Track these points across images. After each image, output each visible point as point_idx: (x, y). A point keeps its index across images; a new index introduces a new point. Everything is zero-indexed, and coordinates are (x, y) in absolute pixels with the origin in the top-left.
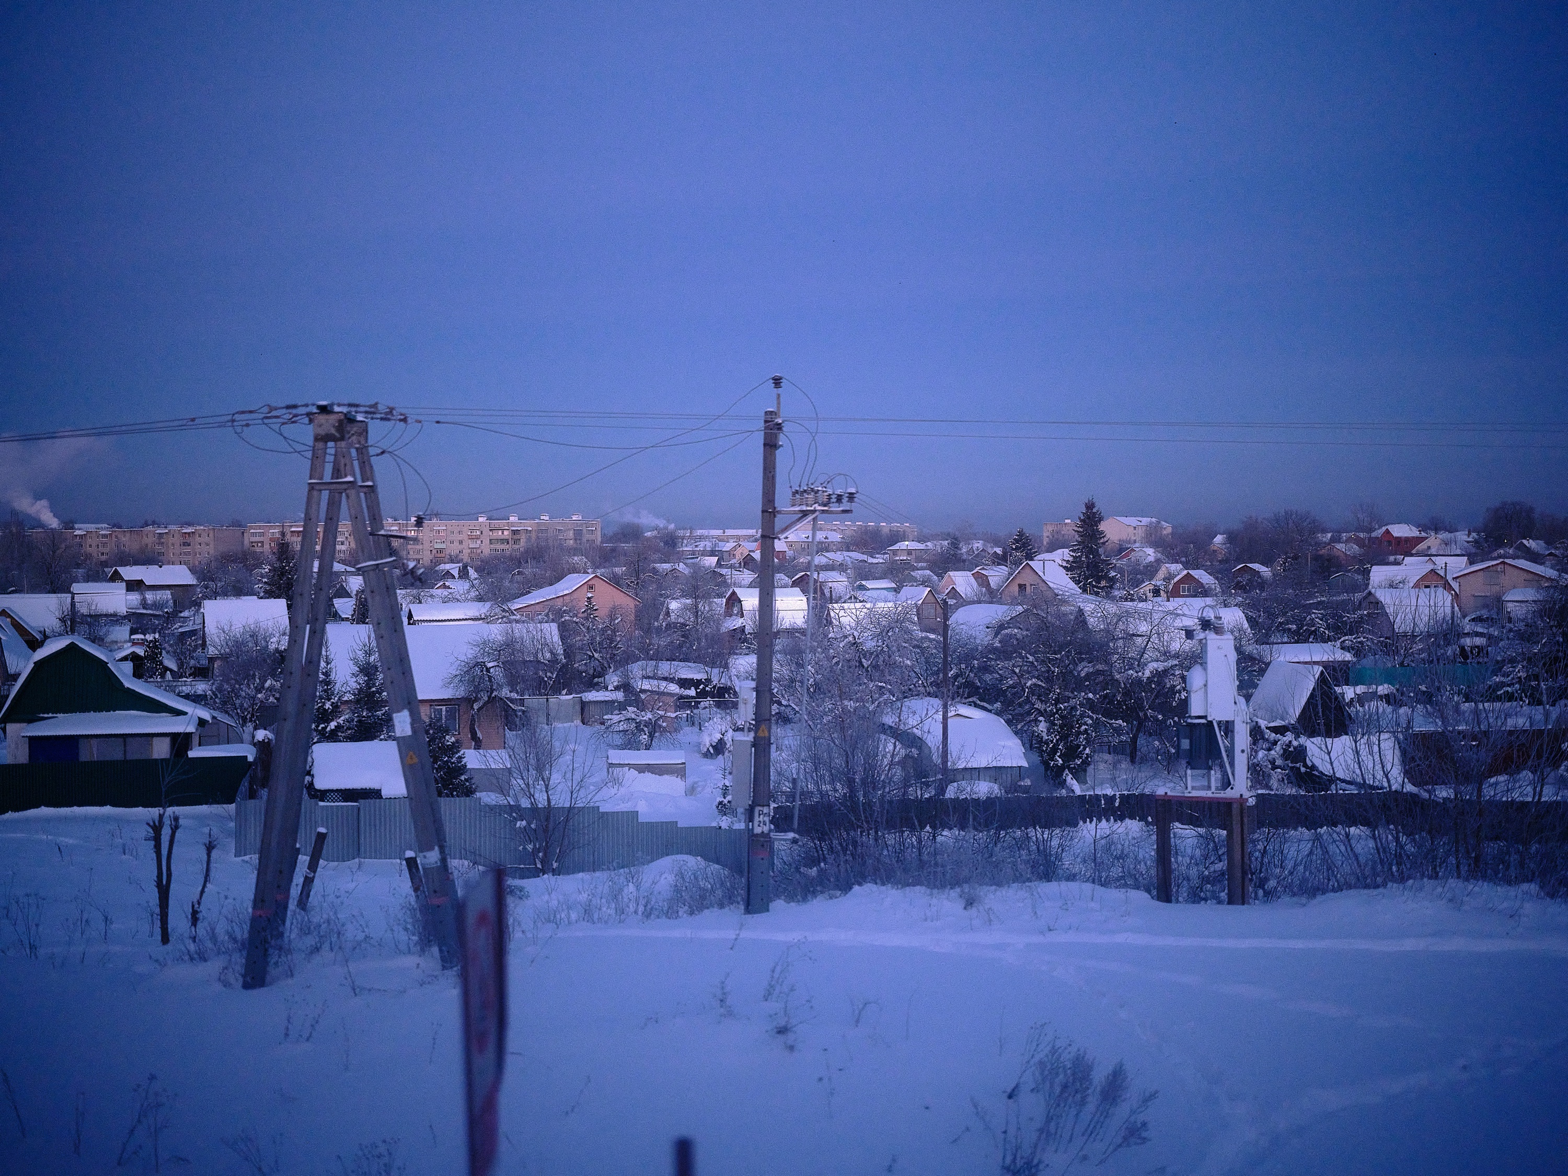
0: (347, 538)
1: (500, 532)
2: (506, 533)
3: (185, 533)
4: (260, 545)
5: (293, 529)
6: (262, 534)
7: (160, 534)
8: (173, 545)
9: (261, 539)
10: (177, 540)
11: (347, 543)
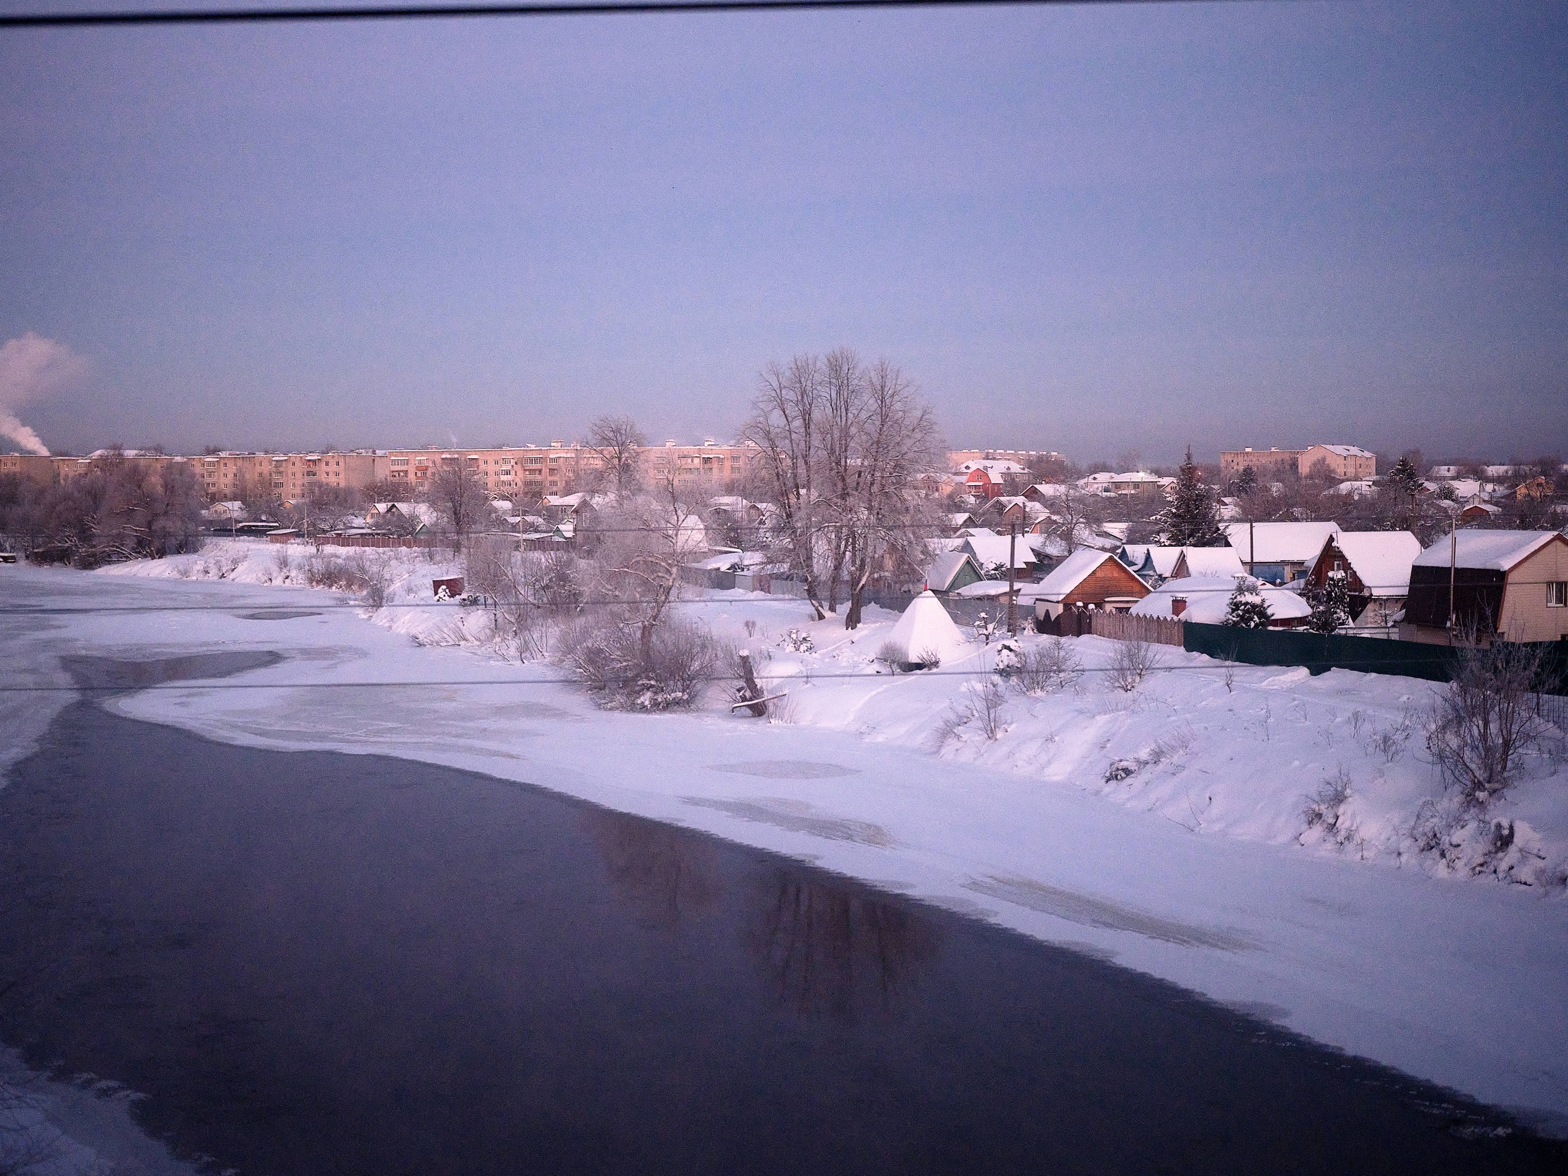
0: (512, 466)
1: (690, 460)
2: (696, 461)
3: (310, 461)
4: (402, 474)
5: (444, 456)
6: (407, 462)
7: (277, 461)
8: (293, 474)
9: (404, 468)
10: (299, 468)
11: (513, 473)
